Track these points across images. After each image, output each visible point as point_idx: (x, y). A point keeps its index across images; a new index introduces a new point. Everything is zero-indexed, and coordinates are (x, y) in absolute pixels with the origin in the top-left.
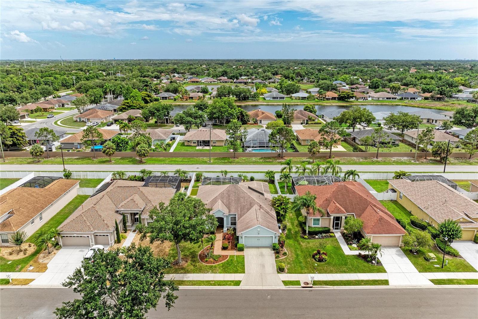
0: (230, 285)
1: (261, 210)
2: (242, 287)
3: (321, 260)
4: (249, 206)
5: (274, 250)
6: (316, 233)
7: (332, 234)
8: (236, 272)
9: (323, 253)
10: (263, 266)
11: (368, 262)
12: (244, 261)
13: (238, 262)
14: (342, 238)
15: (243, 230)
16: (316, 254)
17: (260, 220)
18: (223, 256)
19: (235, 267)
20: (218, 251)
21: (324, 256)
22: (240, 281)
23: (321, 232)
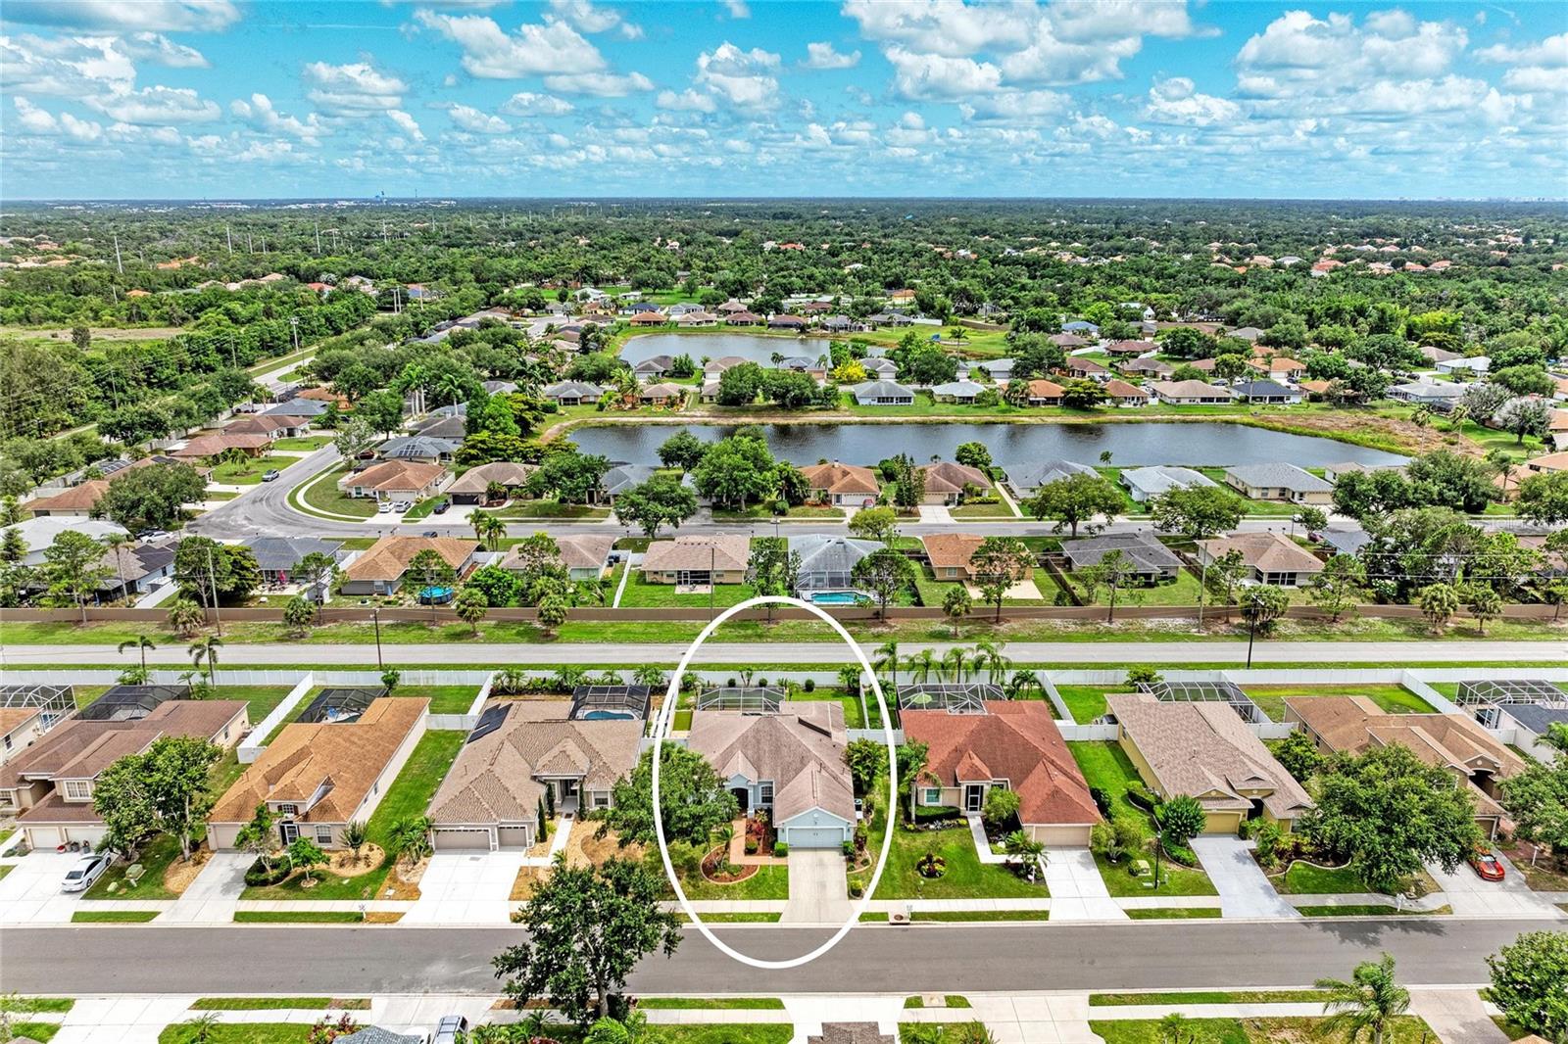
0: (762, 920)
1: (823, 772)
2: (782, 924)
3: (931, 874)
4: (799, 765)
5: (845, 854)
6: (931, 819)
7: (962, 821)
8: (773, 897)
9: (938, 861)
10: (823, 886)
11: (1019, 876)
12: (787, 876)
13: (777, 879)
14: (982, 828)
15: (786, 817)
16: (924, 863)
17: (819, 795)
18: (748, 867)
19: (771, 887)
20: (737, 856)
21: (938, 867)
22: (780, 914)
23: (939, 817)
